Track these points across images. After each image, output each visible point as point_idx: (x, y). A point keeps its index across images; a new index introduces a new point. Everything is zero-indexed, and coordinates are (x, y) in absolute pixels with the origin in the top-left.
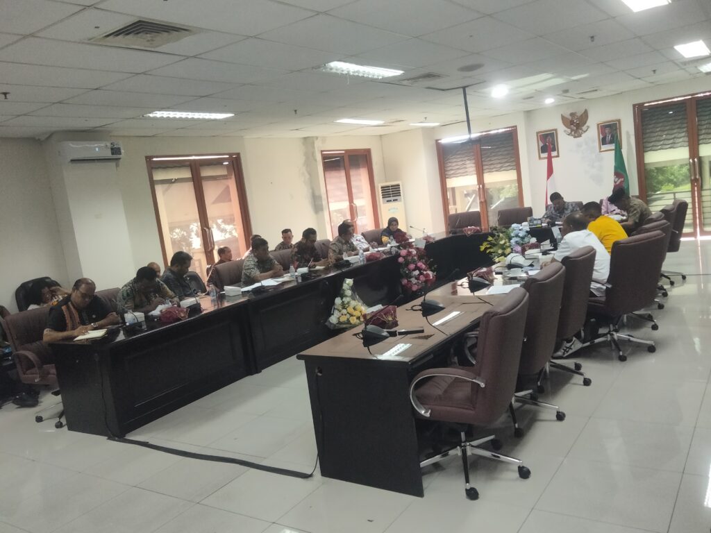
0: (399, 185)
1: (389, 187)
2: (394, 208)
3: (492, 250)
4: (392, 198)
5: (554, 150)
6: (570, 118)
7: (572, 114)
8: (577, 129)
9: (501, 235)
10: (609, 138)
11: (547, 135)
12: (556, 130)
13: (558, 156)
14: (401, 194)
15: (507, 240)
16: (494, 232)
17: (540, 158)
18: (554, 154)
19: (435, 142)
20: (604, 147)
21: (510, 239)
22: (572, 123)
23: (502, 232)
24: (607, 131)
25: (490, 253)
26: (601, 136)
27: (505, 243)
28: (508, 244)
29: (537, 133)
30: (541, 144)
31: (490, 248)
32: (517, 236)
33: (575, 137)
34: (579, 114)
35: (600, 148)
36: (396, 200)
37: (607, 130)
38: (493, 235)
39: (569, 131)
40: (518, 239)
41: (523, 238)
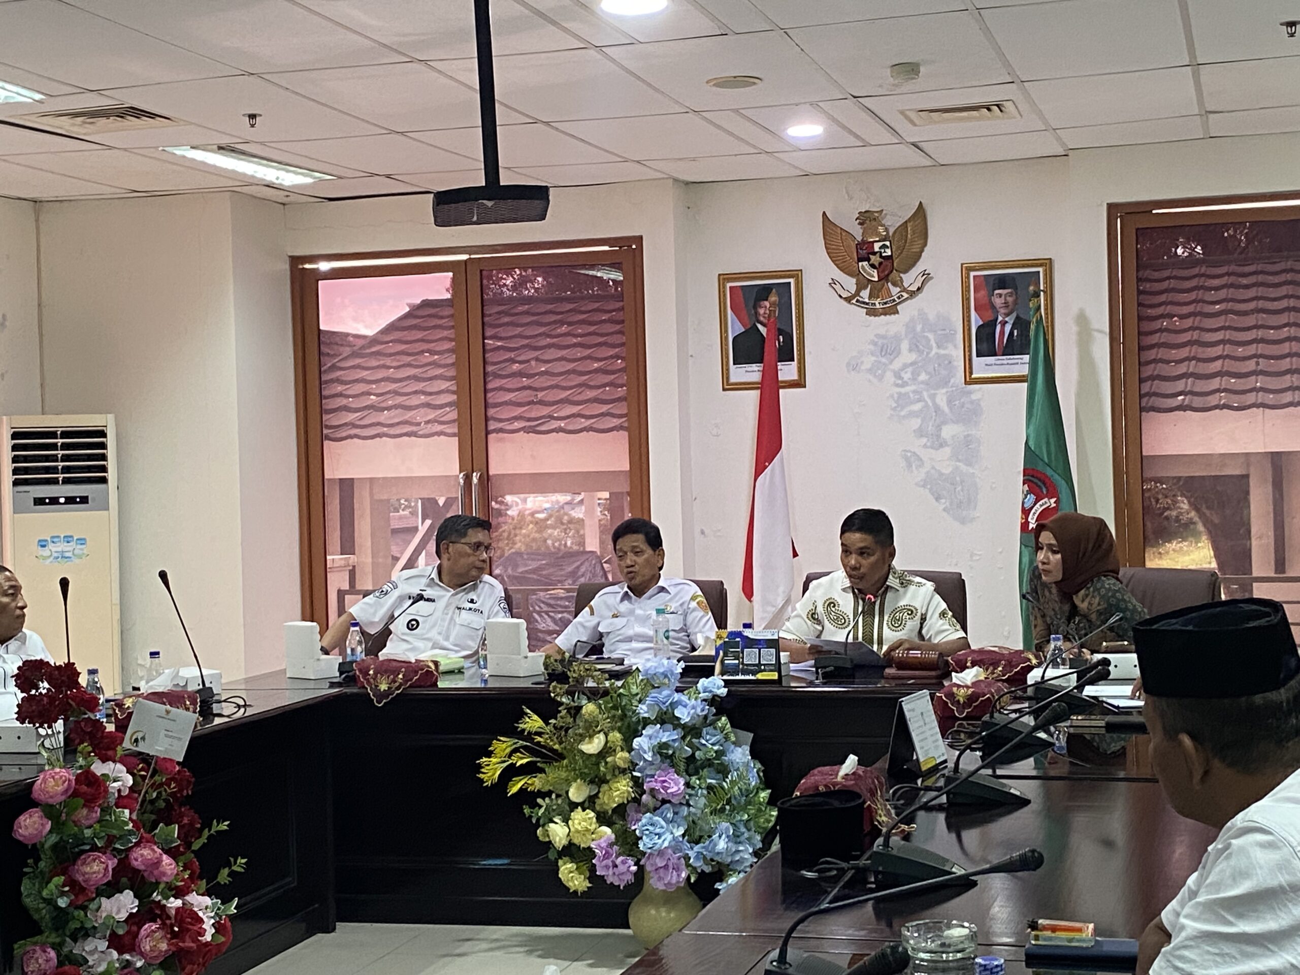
0: (103, 434)
1: (53, 435)
2: (68, 539)
3: (536, 783)
4: (62, 491)
5: (786, 355)
6: (857, 232)
7: (867, 218)
8: (884, 278)
9: (589, 708)
10: (1005, 329)
11: (764, 292)
12: (797, 274)
13: (800, 384)
14: (112, 475)
15: (616, 736)
16: (557, 691)
17: (728, 386)
18: (788, 371)
19: (287, 267)
20: (984, 366)
21: (632, 731)
22: (864, 251)
23: (594, 695)
24: (998, 302)
25: (528, 797)
26: (975, 321)
27: (607, 751)
28: (621, 757)
29: (724, 278)
30: (735, 328)
31: (529, 770)
32: (666, 718)
33: (872, 312)
34: (893, 222)
35: (969, 367)
36: (84, 500)
37: (1000, 298)
38: (547, 708)
39: (851, 284)
40: (668, 736)
41: (692, 731)
